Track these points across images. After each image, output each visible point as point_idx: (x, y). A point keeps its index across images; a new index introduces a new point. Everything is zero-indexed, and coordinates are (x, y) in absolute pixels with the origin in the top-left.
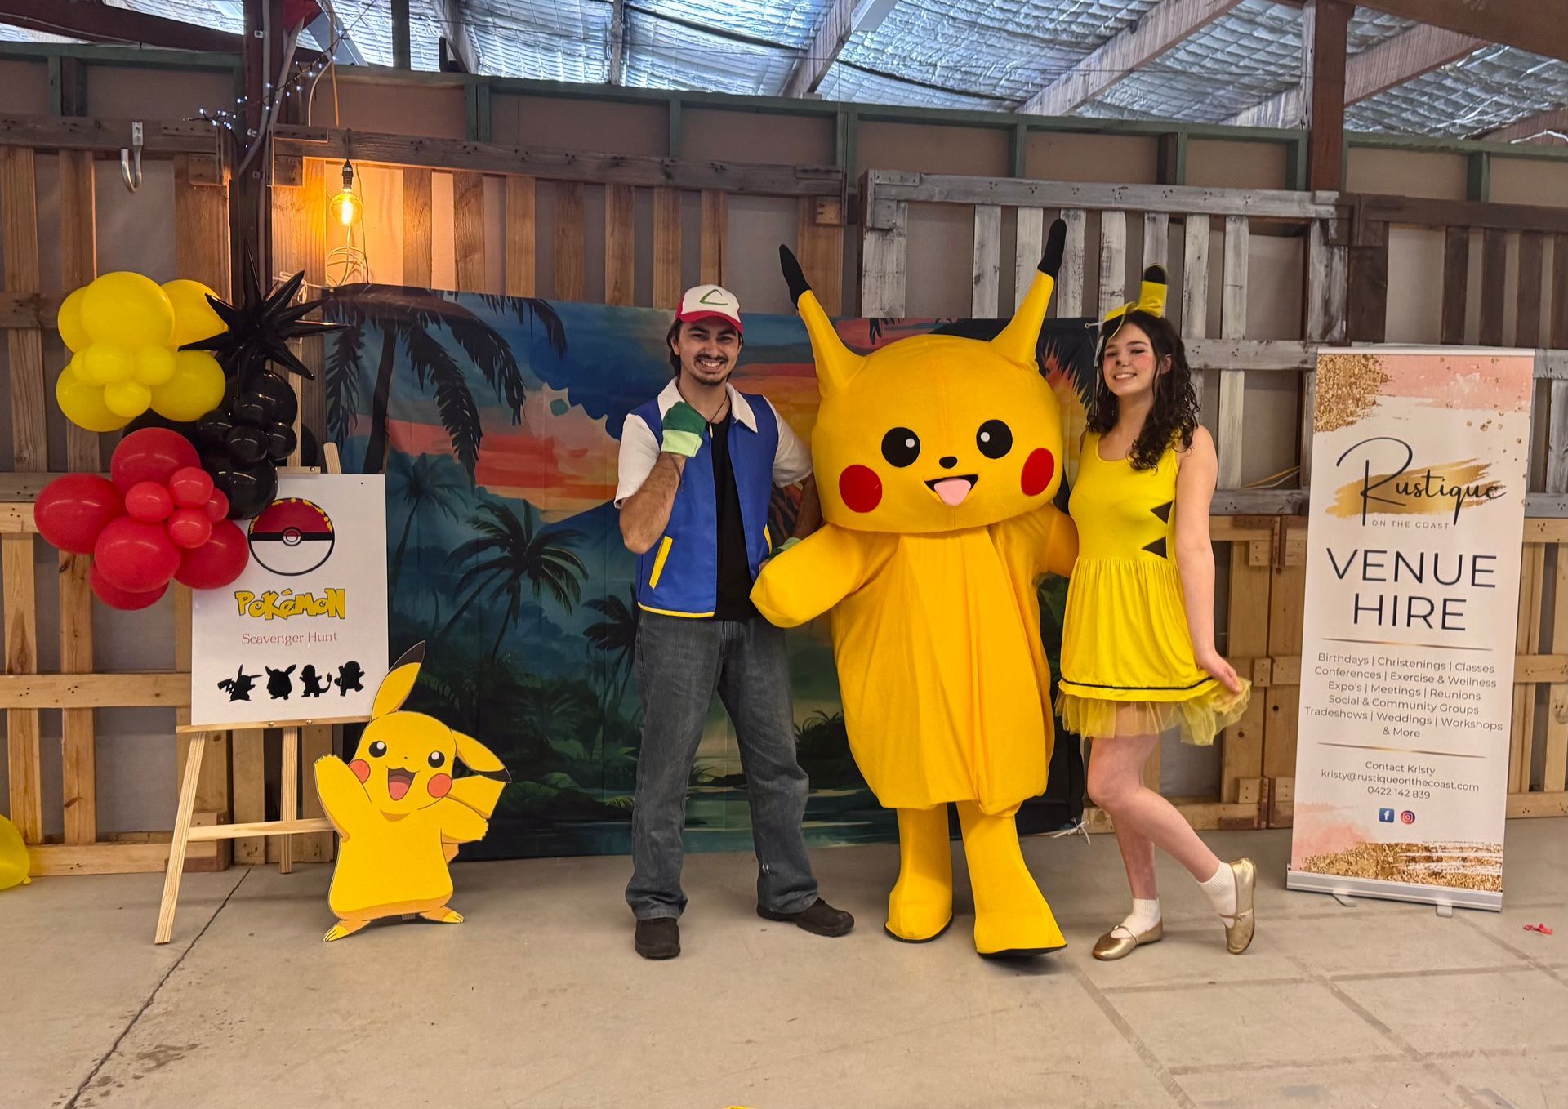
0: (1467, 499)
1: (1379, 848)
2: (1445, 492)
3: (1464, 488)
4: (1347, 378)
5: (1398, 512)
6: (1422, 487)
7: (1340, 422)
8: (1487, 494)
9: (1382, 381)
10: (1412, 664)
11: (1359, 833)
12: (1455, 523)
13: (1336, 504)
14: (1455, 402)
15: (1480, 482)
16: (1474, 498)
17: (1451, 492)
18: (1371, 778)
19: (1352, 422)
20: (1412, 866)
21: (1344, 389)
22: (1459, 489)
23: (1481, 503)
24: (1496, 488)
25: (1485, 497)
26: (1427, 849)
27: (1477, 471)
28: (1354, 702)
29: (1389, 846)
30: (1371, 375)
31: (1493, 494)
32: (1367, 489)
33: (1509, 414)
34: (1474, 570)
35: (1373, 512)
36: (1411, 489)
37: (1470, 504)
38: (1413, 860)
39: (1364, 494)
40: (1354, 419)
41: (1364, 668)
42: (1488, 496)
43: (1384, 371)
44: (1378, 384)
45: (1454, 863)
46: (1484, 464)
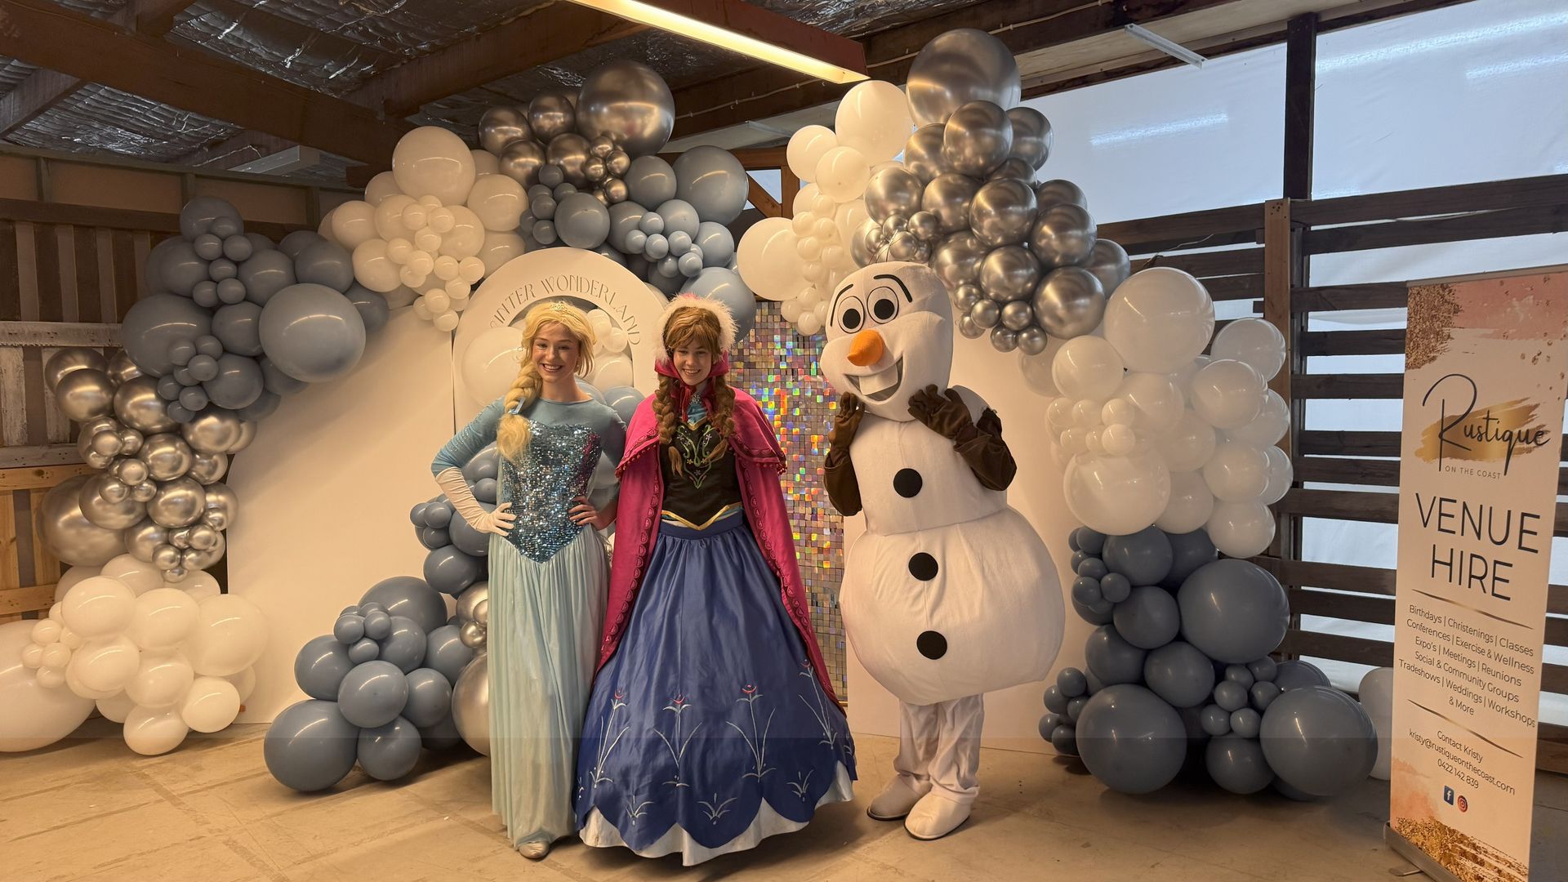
0: (1518, 445)
1: (1443, 828)
2: (1499, 437)
3: (1516, 432)
4: (1430, 310)
5: (1465, 458)
6: (1483, 430)
7: (1425, 359)
8: (1535, 440)
9: (1455, 312)
10: (1472, 631)
11: (1431, 807)
12: (1505, 474)
13: (1422, 446)
14: (1511, 331)
15: (1531, 426)
16: (1525, 445)
17: (1503, 436)
18: (1440, 750)
19: (1434, 358)
20: (1463, 861)
21: (1428, 323)
22: (1511, 433)
23: (1529, 451)
24: (1542, 433)
25: (1533, 444)
26: (1475, 847)
27: (1527, 412)
28: (1431, 662)
29: (1449, 830)
30: (1447, 306)
31: (1541, 440)
32: (1443, 431)
33: (1556, 342)
34: (1522, 531)
35: (1446, 457)
36: (1475, 432)
37: (1521, 451)
38: (1464, 854)
39: (1441, 436)
40: (1435, 355)
41: (1438, 627)
42: (1536, 442)
43: (1456, 301)
44: (1451, 315)
45: (1492, 872)
46: (1534, 403)
